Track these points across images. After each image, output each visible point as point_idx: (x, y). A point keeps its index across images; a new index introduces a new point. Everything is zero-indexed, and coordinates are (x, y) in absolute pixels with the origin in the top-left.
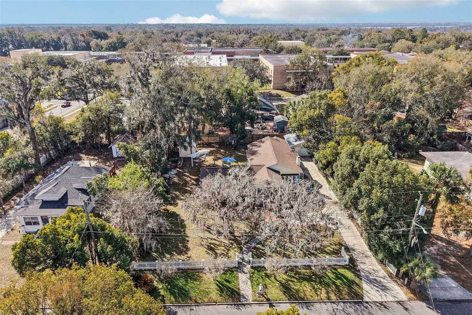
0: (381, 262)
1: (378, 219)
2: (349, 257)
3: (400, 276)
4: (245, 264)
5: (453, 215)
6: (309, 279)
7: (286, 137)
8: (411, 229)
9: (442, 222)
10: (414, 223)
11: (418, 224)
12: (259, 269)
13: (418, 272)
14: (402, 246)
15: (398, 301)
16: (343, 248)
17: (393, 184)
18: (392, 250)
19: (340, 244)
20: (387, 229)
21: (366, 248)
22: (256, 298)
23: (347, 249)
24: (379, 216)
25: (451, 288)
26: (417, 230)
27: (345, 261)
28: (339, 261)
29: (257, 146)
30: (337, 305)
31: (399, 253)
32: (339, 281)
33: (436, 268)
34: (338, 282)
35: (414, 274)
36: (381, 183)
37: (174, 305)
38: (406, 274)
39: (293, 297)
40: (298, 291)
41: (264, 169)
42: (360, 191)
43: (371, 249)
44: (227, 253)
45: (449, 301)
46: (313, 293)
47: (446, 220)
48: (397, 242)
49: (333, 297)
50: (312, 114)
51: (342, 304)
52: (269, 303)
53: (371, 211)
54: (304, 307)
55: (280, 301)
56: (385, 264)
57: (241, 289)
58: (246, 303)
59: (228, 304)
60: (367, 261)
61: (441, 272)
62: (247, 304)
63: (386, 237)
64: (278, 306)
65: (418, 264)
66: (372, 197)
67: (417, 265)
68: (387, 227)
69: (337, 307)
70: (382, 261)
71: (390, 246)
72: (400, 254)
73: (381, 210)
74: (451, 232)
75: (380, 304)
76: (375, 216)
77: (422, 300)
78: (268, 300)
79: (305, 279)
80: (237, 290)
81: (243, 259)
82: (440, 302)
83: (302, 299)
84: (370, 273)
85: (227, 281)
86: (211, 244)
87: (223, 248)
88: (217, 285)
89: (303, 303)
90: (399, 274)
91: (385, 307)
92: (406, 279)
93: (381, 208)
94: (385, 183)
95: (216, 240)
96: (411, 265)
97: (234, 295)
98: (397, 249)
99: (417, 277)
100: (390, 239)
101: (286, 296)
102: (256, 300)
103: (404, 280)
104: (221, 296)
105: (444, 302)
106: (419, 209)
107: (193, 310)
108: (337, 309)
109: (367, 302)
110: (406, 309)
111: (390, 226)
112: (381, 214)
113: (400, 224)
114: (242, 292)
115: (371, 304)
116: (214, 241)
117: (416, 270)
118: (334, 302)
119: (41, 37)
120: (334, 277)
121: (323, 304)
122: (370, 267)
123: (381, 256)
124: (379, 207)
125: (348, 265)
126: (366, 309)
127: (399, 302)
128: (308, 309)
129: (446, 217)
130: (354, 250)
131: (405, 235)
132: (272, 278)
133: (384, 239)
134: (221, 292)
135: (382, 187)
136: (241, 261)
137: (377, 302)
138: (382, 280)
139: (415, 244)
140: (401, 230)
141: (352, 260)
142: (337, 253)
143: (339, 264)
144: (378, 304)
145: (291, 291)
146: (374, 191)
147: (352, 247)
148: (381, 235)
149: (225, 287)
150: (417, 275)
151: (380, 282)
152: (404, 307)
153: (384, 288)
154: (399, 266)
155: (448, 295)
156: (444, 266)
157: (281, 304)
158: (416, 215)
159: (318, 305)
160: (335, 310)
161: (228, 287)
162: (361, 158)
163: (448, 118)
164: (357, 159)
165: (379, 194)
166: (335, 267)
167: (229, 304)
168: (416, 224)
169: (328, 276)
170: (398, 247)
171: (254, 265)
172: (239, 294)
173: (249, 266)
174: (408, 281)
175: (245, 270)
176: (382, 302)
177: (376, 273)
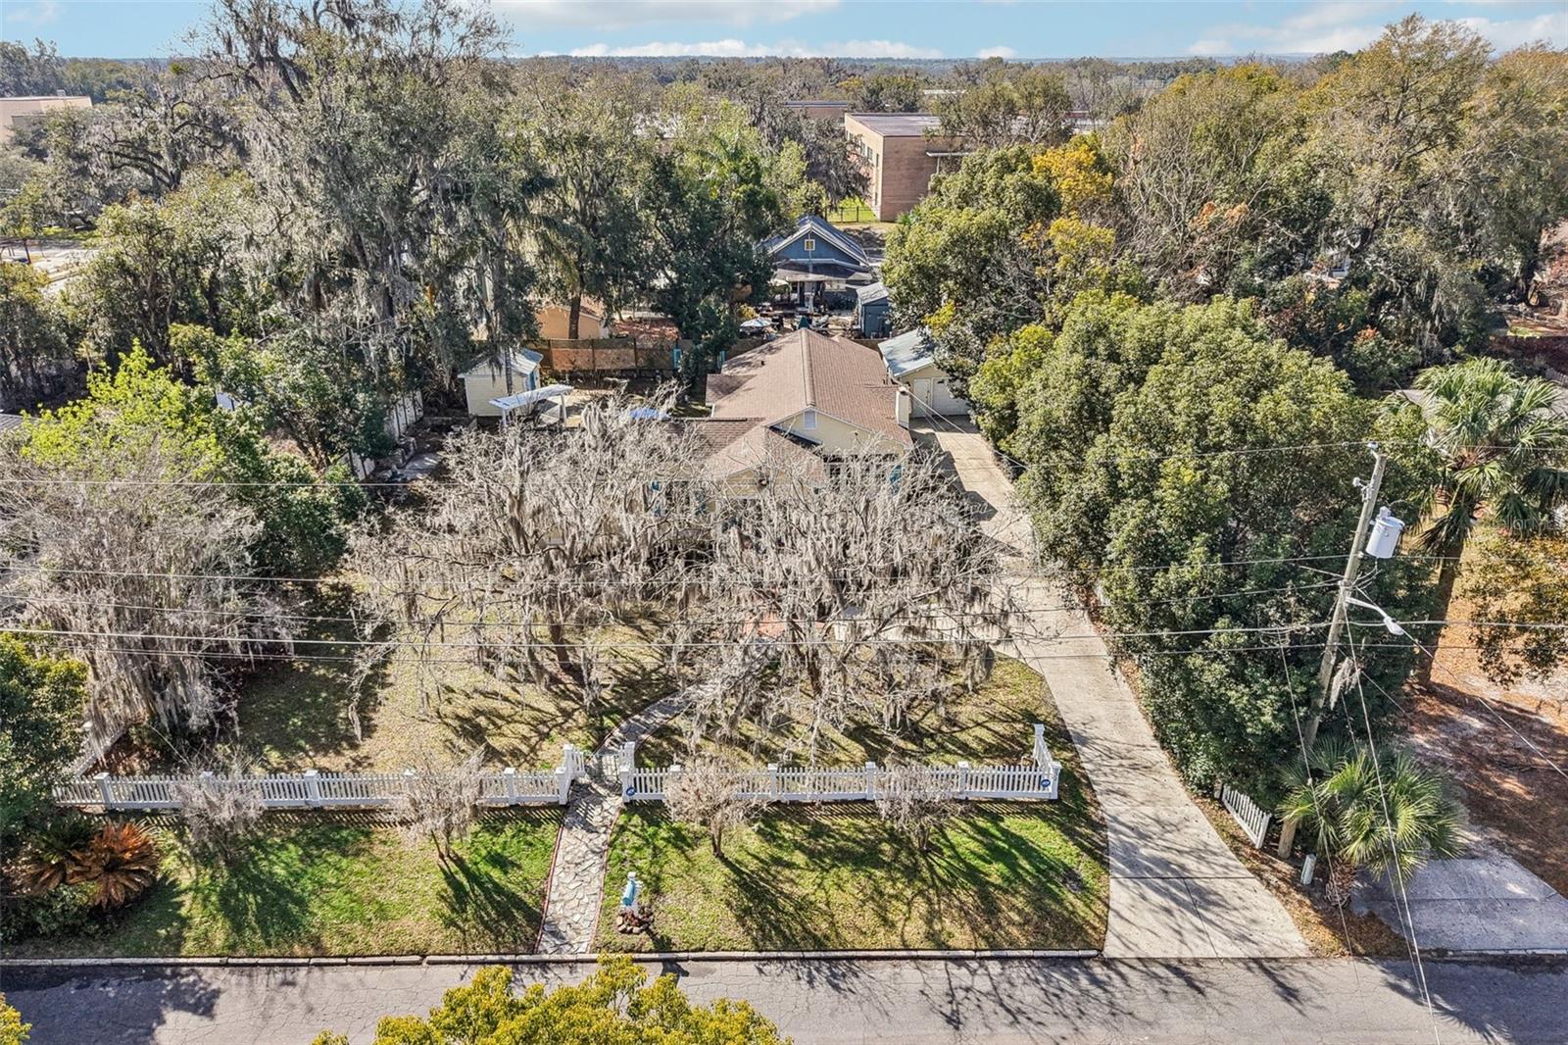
0: (1205, 790)
1: (1182, 590)
2: (1059, 765)
3: (1283, 847)
4: (602, 791)
5: (1528, 583)
6: (863, 857)
7: (885, 346)
8: (1333, 624)
9: (1478, 616)
10: (1344, 599)
11: (1361, 597)
12: (651, 812)
13: (1358, 825)
14: (1285, 705)
15: (1256, 960)
16: (1040, 729)
17: (1255, 429)
18: (1242, 726)
19: (1031, 718)
20: (1223, 632)
21: (1145, 732)
22: (608, 938)
23: (1060, 737)
24: (1188, 577)
25: (1514, 903)
26: (1359, 633)
27: (1043, 784)
28: (1012, 783)
29: (749, 364)
30: (973, 973)
31: (1272, 740)
32: (1001, 866)
33: (1444, 810)
34: (995, 872)
35: (1338, 831)
36: (1203, 433)
37: (227, 965)
38: (1306, 835)
39: (779, 932)
40: (803, 905)
41: (758, 433)
42: (1114, 475)
43: (1163, 741)
44: (533, 749)
45: (1507, 961)
46: (869, 919)
47: (1495, 606)
48: (1265, 687)
49: (961, 938)
50: (963, 223)
51: (994, 967)
52: (664, 961)
53: (1155, 553)
54: (820, 979)
55: (717, 949)
56: (1220, 800)
57: (554, 896)
58: (555, 957)
59: (470, 963)
60: (1137, 785)
61: (1466, 836)
62: (557, 962)
63: (1217, 667)
64: (701, 974)
65: (1361, 788)
66: (1157, 494)
67: (1353, 793)
68: (1222, 622)
69: (967, 981)
70: (1206, 787)
71: (1231, 709)
72: (1280, 746)
73: (1197, 551)
74: (1518, 660)
75: (1168, 967)
76: (1175, 574)
77: (1376, 955)
78: (663, 944)
79: (843, 856)
80: (529, 901)
81: (598, 775)
82: (1464, 964)
83: (819, 944)
84: (1142, 836)
85: (498, 861)
86: (477, 712)
87: (524, 730)
88: (449, 878)
89: (818, 959)
90: (1277, 840)
91: (1190, 982)
92: (1309, 863)
93: (1199, 540)
94: (1221, 431)
95: (506, 699)
96: (1329, 788)
97: (511, 919)
98: (1267, 718)
99: (1352, 848)
100: (1238, 676)
101: (748, 931)
102: (607, 946)
103: (1299, 866)
104: (450, 923)
105: (1482, 964)
106: (1371, 528)
107: (293, 984)
108: (968, 990)
109: (1108, 963)
110: (1289, 994)
111: (1237, 616)
112: (1196, 562)
113: (1281, 607)
114: (554, 911)
115: (1124, 969)
116: (497, 704)
117: (1348, 814)
118: (960, 961)
119: (115, 76)
120: (982, 851)
121: (908, 968)
122: (1149, 810)
123: (1201, 765)
124: (1191, 534)
125: (1058, 801)
126: (1097, 992)
127: (1262, 965)
128: (836, 987)
129: (1497, 593)
130: (1084, 741)
131: (1304, 656)
132: (704, 851)
133: (1208, 677)
134: (453, 910)
135: (1207, 449)
136: (585, 780)
137: (1154, 960)
138: (1190, 863)
139: (1348, 697)
140: (1282, 634)
141: (1073, 782)
142: (1009, 750)
143: (1010, 795)
144: (1161, 971)
145: (775, 907)
146: (1169, 466)
147: (1080, 728)
148: (1195, 661)
149: (481, 885)
150: (1355, 839)
151: (1182, 873)
152: (1280, 984)
153: (1200, 899)
154: (1271, 796)
155: (1500, 935)
156: (1484, 811)
157: (717, 965)
158: (1353, 557)
159: (883, 971)
160: (960, 994)
161: (496, 885)
162: (1130, 349)
163: (1512, 302)
164: (1114, 357)
165: (1188, 476)
166: (995, 808)
167: (476, 963)
168: (1355, 601)
169: (952, 847)
170: (1268, 710)
171: (639, 796)
172: (536, 919)
173: (614, 803)
174: (1316, 873)
175: (596, 817)
176: (1180, 960)
177: (1168, 836)
